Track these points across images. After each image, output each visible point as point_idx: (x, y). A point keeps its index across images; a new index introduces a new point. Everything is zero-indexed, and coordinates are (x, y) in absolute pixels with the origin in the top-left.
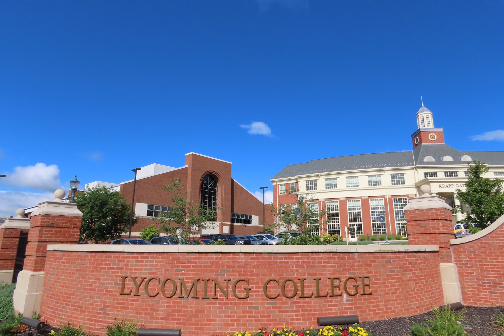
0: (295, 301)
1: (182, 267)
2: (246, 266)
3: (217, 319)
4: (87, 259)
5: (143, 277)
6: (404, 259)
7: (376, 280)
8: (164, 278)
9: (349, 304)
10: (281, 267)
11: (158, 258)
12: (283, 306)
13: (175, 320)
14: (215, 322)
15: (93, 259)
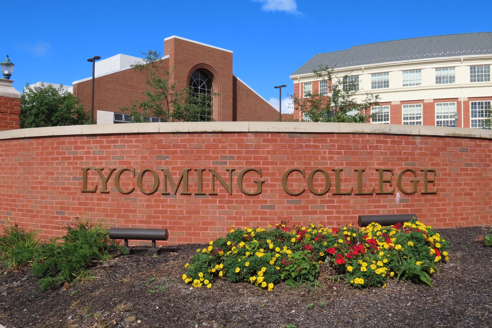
0: (327, 199)
1: (166, 152)
2: (258, 151)
3: (216, 222)
4: (32, 148)
5: (111, 168)
6: (487, 149)
7: (444, 174)
8: (141, 169)
9: (404, 206)
10: (308, 152)
11: (131, 141)
12: (310, 206)
13: (159, 224)
14: (214, 225)
15: (40, 147)
